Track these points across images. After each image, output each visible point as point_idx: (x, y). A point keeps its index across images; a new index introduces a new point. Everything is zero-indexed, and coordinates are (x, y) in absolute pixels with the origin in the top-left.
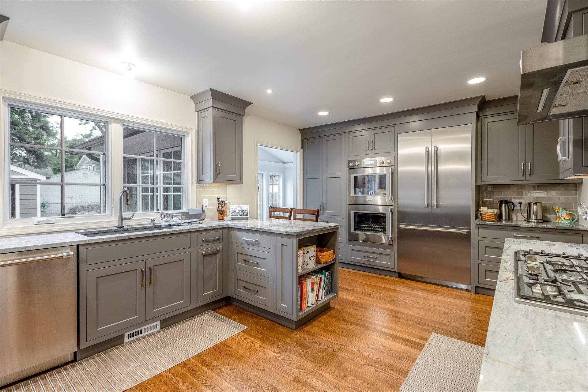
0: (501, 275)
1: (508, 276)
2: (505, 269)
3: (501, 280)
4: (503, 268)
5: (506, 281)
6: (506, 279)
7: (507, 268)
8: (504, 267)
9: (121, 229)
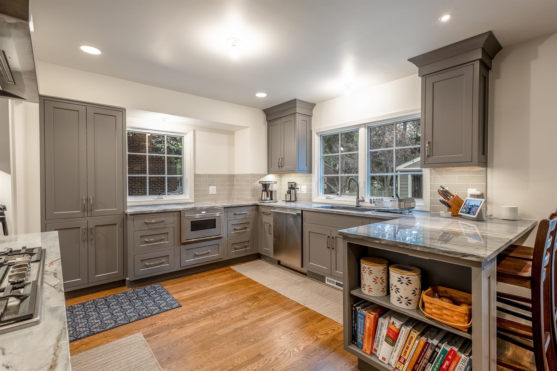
0: (59, 266)
1: (52, 266)
2: (55, 275)
3: (58, 260)
4: (58, 275)
5: (52, 262)
6: (53, 263)
7: (53, 276)
8: (57, 277)
9: (358, 208)
